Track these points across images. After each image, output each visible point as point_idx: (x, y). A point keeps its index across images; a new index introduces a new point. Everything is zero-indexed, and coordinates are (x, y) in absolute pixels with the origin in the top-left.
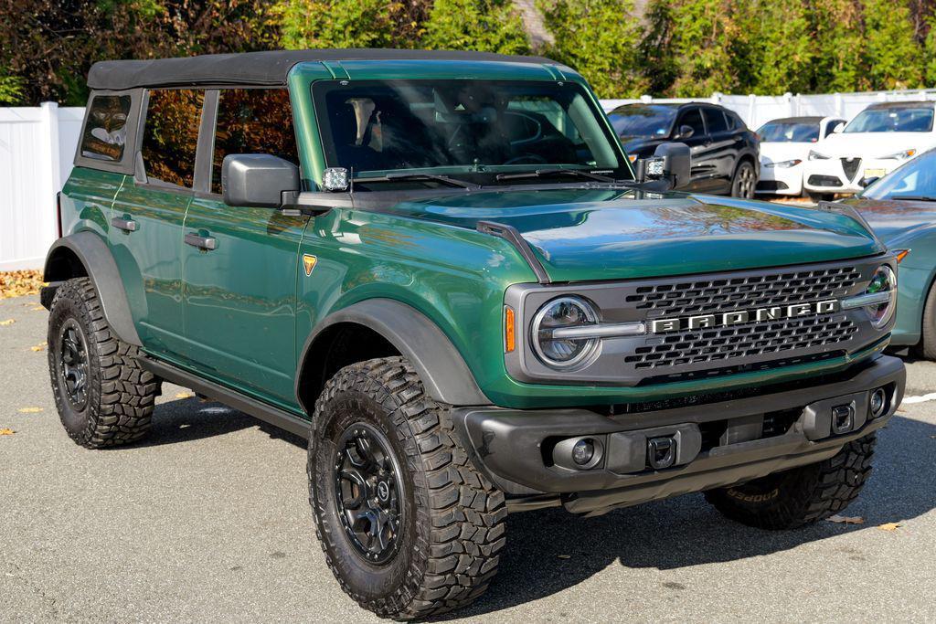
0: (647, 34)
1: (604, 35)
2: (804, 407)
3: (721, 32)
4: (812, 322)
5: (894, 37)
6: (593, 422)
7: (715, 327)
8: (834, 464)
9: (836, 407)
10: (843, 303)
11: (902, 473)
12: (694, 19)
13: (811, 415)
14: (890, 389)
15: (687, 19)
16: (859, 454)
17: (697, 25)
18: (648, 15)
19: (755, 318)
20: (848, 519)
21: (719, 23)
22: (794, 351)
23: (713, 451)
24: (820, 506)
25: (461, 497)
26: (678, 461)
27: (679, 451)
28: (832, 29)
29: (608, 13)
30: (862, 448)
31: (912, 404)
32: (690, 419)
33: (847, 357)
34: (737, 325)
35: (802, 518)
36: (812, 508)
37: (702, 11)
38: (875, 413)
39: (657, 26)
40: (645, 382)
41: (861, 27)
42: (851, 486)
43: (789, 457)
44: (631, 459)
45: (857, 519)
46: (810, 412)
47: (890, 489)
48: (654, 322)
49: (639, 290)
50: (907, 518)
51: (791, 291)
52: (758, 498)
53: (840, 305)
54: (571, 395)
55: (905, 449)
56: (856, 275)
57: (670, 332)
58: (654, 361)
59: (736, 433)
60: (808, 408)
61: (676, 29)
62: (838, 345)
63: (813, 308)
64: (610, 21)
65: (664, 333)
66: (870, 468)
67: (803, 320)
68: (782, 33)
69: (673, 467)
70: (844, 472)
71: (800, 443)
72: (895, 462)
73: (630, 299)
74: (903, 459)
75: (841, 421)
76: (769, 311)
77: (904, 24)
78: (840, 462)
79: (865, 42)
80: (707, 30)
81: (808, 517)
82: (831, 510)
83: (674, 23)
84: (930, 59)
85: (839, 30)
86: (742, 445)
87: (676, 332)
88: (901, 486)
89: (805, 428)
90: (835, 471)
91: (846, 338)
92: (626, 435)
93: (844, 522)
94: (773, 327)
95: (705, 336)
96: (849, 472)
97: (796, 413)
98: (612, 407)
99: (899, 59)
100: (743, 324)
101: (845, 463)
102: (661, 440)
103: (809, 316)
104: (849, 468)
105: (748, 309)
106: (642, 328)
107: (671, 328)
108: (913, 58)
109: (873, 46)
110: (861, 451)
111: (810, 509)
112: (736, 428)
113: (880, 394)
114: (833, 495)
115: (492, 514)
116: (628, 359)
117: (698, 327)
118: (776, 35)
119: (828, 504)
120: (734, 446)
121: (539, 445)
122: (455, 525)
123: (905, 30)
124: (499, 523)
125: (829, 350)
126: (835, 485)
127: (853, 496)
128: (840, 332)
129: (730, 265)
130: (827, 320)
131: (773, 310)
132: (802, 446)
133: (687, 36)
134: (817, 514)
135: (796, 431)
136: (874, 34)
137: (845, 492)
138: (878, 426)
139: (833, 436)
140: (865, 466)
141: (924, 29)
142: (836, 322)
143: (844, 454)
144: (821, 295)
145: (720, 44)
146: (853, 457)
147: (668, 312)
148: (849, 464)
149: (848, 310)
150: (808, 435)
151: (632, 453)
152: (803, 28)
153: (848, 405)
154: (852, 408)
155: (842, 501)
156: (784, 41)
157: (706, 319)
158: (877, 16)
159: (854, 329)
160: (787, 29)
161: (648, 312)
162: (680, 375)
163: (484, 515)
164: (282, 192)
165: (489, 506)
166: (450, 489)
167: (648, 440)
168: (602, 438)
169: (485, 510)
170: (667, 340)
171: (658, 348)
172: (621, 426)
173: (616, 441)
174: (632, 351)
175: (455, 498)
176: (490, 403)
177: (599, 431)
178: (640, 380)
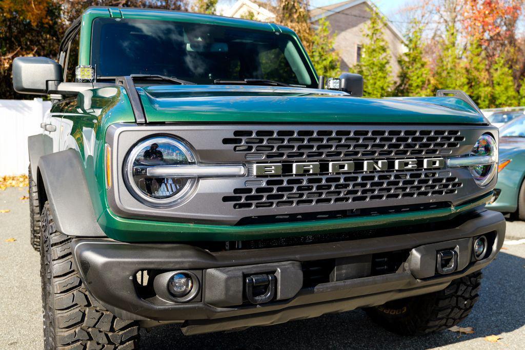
0: (398, 84)
1: (378, 83)
2: (411, 250)
3: (429, 83)
4: (419, 175)
5: (506, 89)
6: (188, 257)
7: (320, 174)
8: (447, 293)
9: (441, 250)
10: (449, 162)
11: (504, 292)
12: (418, 78)
13: (417, 257)
14: (491, 236)
15: (415, 78)
16: (468, 286)
17: (419, 80)
18: (398, 77)
19: (362, 168)
20: (462, 330)
21: (429, 80)
22: (400, 200)
23: (319, 287)
24: (437, 323)
25: (86, 319)
26: (279, 297)
27: (279, 287)
28: (478, 84)
29: (380, 74)
30: (470, 281)
31: (512, 245)
32: (292, 257)
33: (453, 208)
34: (344, 173)
35: (424, 330)
36: (431, 324)
37: (422, 75)
38: (478, 256)
39: (403, 81)
41: (491, 84)
42: (462, 309)
43: (401, 291)
44: (226, 294)
45: (468, 330)
46: (416, 254)
47: (495, 304)
48: (255, 166)
49: (237, 133)
50: (507, 331)
51: (397, 146)
52: (393, 312)
53: (445, 163)
54: (169, 230)
55: (507, 274)
56: (460, 138)
57: (272, 176)
58: (254, 202)
59: (344, 271)
60: (414, 251)
61: (410, 82)
62: (443, 197)
63: (420, 163)
64: (380, 77)
65: (266, 176)
66: (477, 295)
67: (409, 174)
68: (456, 85)
69: (274, 301)
70: (455, 299)
71: (408, 280)
72: (499, 284)
73: (226, 141)
74: (505, 281)
75: (446, 263)
76: (377, 163)
77: (510, 83)
78: (452, 292)
79: (493, 91)
80: (423, 83)
81: (427, 331)
82: (446, 326)
83: (409, 80)
84: (522, 98)
85: (482, 85)
86: (349, 282)
87: (279, 176)
88: (503, 302)
89: (412, 268)
90: (448, 297)
91: (452, 191)
92: (221, 271)
93: (458, 332)
94: (380, 177)
95: (310, 181)
96: (459, 298)
97: (404, 255)
98: (227, 243)
99: (508, 98)
100: (350, 173)
101: (456, 292)
102: (260, 277)
103: (416, 170)
104: (459, 296)
105: (354, 160)
106: (241, 170)
107: (273, 172)
108: (514, 97)
109: (497, 92)
110: (469, 283)
111: (428, 325)
112: (344, 266)
113: (482, 241)
114: (448, 315)
115: (121, 333)
116: (226, 199)
117: (302, 172)
118: (454, 85)
119: (444, 321)
120: (341, 283)
121: (131, 278)
122: (78, 343)
123: (511, 86)
124: (128, 340)
125: (435, 201)
126: (449, 308)
127: (463, 316)
128: (446, 186)
129: (336, 118)
130: (434, 174)
131: (380, 162)
132: (409, 283)
133: (415, 84)
134: (435, 329)
135: (404, 270)
136: (497, 88)
137: (456, 313)
138: (481, 265)
139: (438, 275)
140: (473, 294)
141: (519, 86)
142: (441, 177)
143: (455, 286)
144: (427, 153)
145: (429, 88)
146: (463, 288)
147: (268, 156)
148: (459, 293)
149: (453, 168)
150: (414, 275)
151: (227, 288)
152: (465, 83)
153: (453, 249)
154: (455, 252)
155: (454, 320)
156: (457, 88)
157: (312, 167)
158: (498, 80)
159: (459, 184)
160: (458, 83)
161: (246, 155)
162: (288, 217)
163: (110, 334)
164: (47, 81)
165: (116, 326)
166: (75, 310)
167: (245, 276)
168: (198, 273)
169: (112, 329)
170: (268, 183)
171: (258, 190)
172: (215, 263)
173: (212, 276)
174: (230, 192)
175: (79, 319)
176: (104, 234)
177: (192, 266)
178: (239, 219)
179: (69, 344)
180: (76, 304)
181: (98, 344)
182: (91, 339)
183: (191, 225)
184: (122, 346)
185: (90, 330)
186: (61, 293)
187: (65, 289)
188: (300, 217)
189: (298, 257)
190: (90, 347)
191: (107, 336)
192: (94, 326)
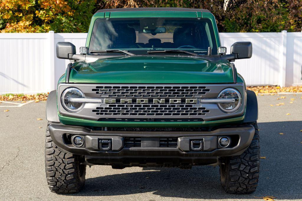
4: (183, 106)
7: (132, 104)
16: (246, 166)
22: (172, 116)
26: (113, 149)
27: (113, 145)
32: (119, 135)
33: (204, 122)
34: (143, 103)
40: (100, 120)
42: (246, 178)
44: (92, 145)
48: (105, 99)
49: (97, 87)
56: (207, 90)
58: (104, 113)
60: (179, 139)
62: (197, 117)
65: (109, 103)
67: (176, 105)
69: (112, 151)
73: (93, 90)
76: (160, 100)
86: (146, 148)
90: (235, 171)
92: (91, 137)
94: (161, 106)
96: (243, 172)
100: (146, 104)
102: (105, 141)
103: (181, 104)
106: (99, 100)
107: (112, 102)
110: (247, 164)
115: (68, 160)
116: (94, 111)
117: (124, 102)
121: (62, 136)
122: (52, 161)
124: (70, 163)
128: (198, 111)
130: (191, 106)
140: (251, 171)
142: (195, 107)
143: (238, 164)
144: (187, 96)
147: (110, 96)
148: (241, 169)
151: (92, 143)
153: (201, 140)
157: (128, 100)
159: (208, 111)
161: (101, 95)
162: (121, 119)
163: (64, 160)
164: (68, 54)
165: (66, 157)
166: (52, 149)
167: (99, 139)
168: (83, 137)
169: (64, 158)
170: (110, 106)
171: (106, 108)
172: (88, 133)
173: (88, 138)
174: (95, 108)
175: (53, 152)
176: (59, 122)
177: (80, 134)
178: (98, 119)
179: (49, 161)
180: (52, 147)
181: (59, 162)
182: (57, 160)
183: (82, 120)
184: (68, 165)
185: (56, 157)
186: (48, 142)
187: (49, 141)
188: (127, 120)
189: (121, 135)
190: (56, 163)
191: (62, 160)
192: (58, 156)
